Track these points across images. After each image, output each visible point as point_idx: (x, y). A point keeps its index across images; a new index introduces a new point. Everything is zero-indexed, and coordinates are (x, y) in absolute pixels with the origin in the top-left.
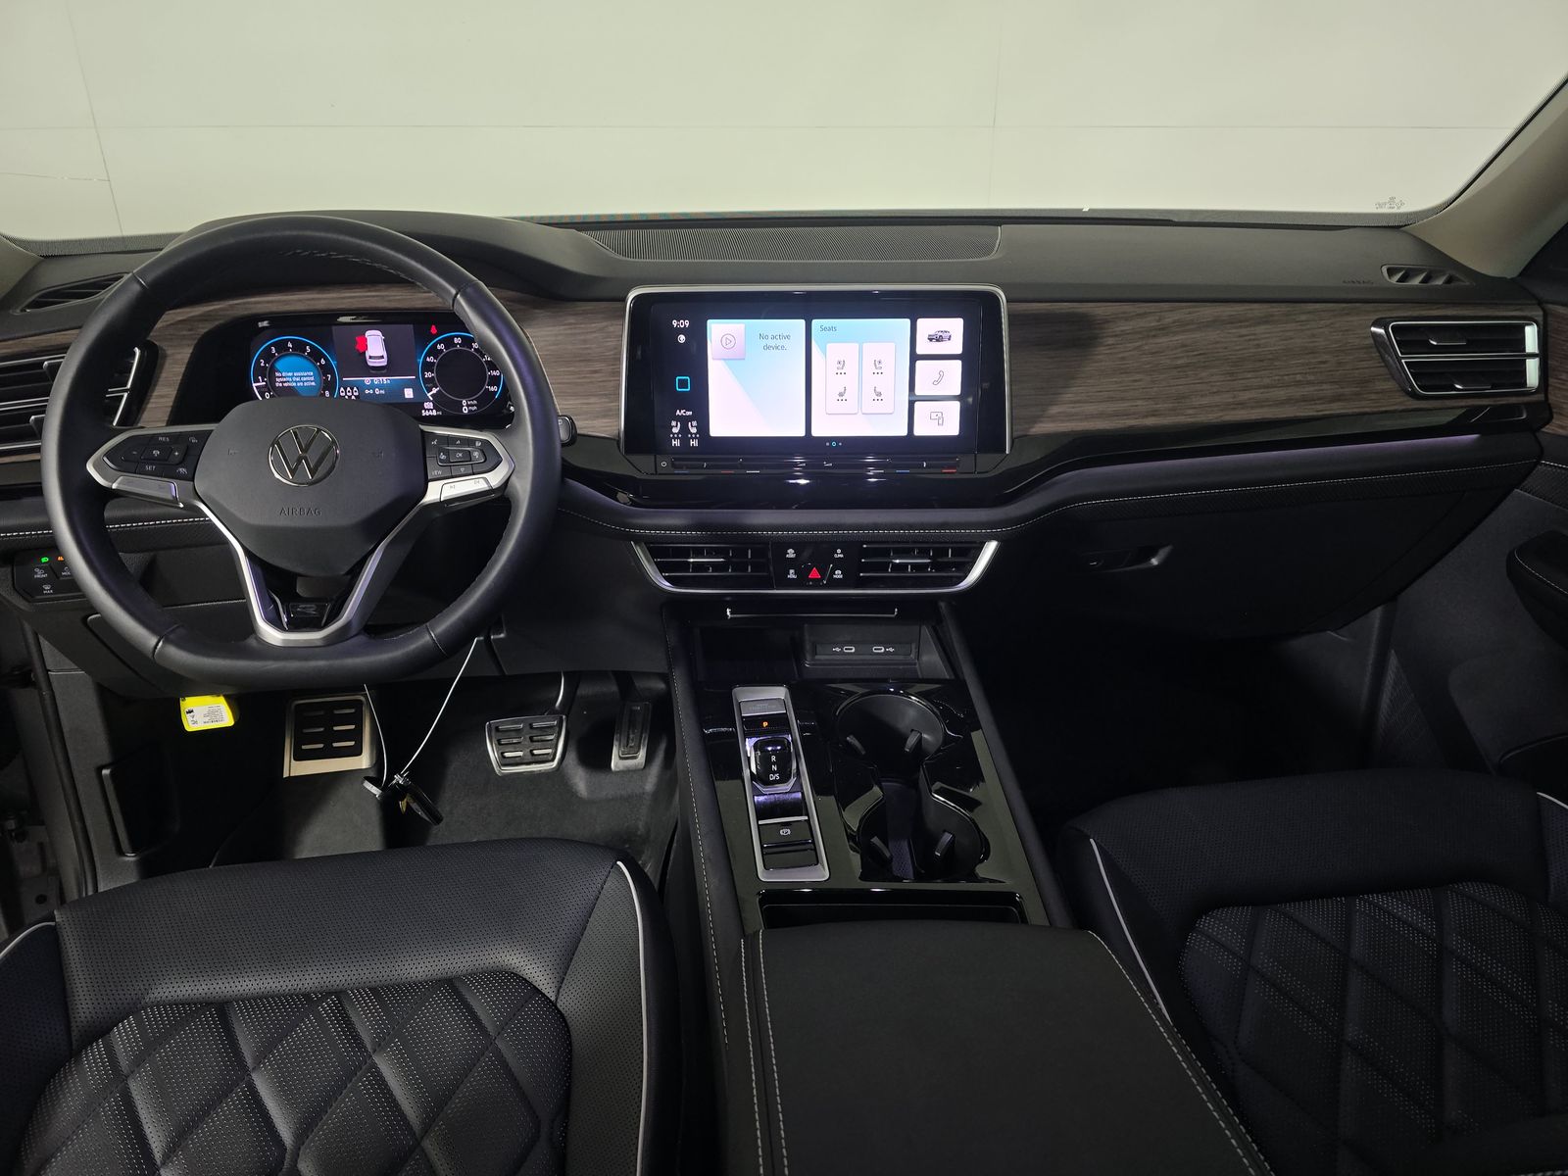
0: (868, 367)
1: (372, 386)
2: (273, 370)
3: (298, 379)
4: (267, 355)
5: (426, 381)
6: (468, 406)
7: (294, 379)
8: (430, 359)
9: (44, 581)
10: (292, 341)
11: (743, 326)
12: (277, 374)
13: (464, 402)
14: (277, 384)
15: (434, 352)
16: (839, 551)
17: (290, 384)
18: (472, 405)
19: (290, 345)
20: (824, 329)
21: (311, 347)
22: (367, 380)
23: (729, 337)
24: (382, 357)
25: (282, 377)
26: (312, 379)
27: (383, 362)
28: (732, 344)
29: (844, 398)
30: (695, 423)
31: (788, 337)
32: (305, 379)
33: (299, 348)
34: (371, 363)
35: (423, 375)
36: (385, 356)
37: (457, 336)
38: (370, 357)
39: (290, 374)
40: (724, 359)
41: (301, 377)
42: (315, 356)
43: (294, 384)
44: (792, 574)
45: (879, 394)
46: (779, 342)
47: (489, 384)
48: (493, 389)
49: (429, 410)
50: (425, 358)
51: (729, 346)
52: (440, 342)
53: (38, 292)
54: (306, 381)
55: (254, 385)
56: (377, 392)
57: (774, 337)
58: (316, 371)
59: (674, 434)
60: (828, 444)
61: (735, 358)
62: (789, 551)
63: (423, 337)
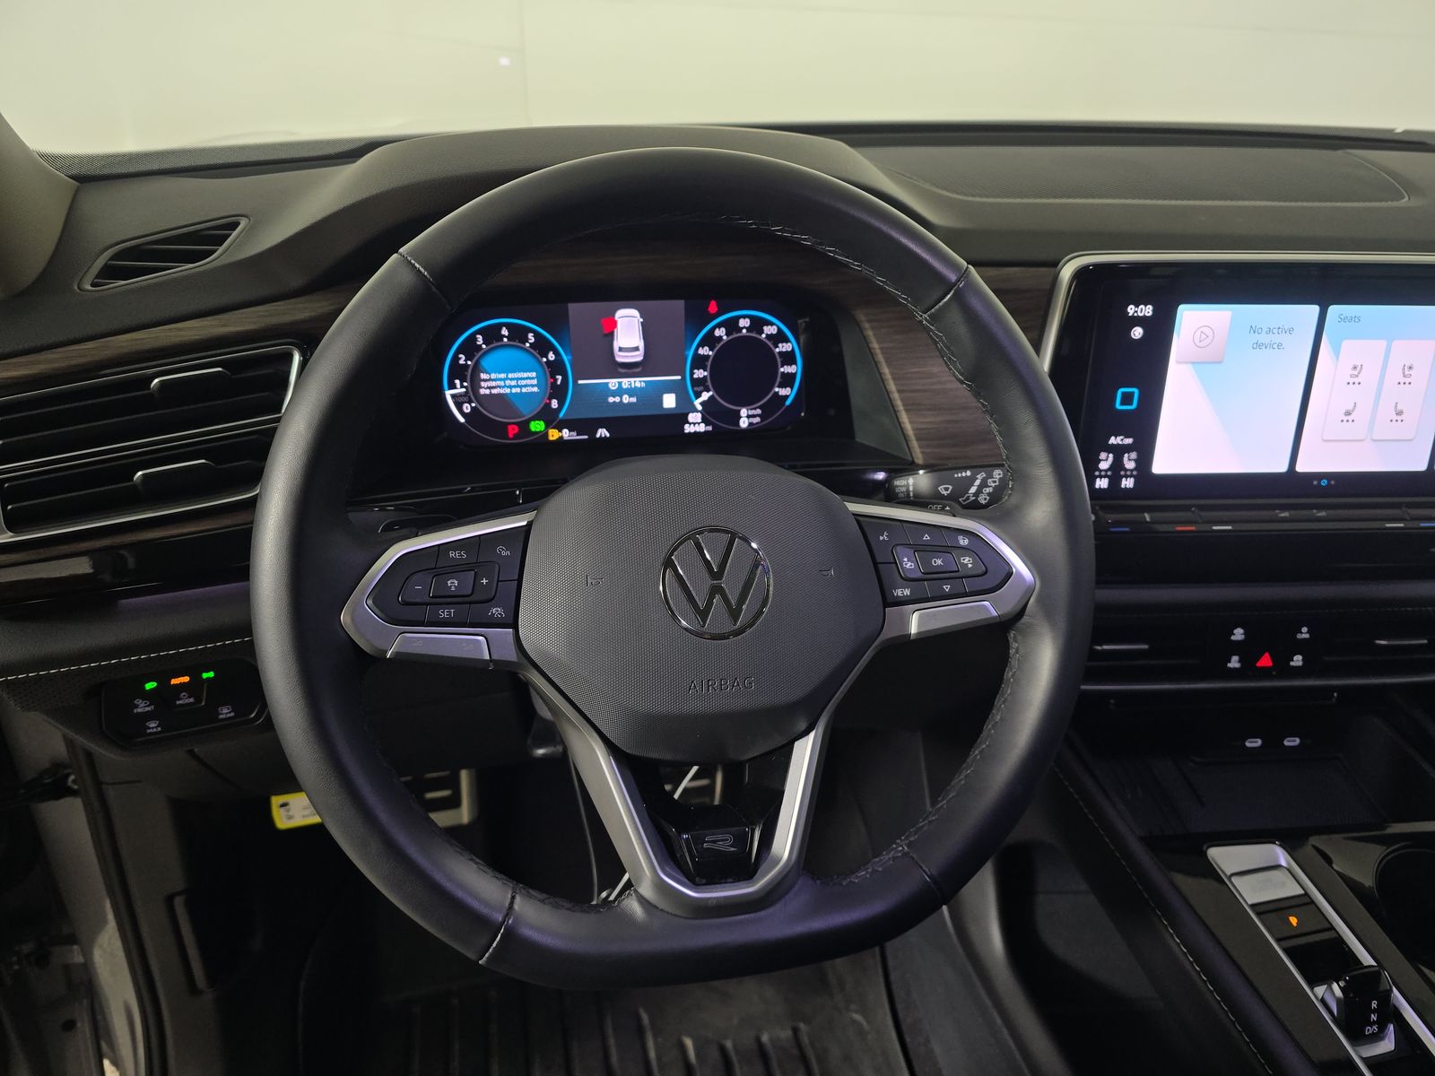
0: (1394, 374)
1: (620, 392)
2: (477, 369)
3: (514, 383)
4: (470, 348)
5: (696, 382)
6: (748, 417)
7: (508, 382)
8: (704, 351)
9: (148, 716)
10: (508, 326)
11: (1230, 313)
12: (483, 376)
13: (744, 412)
14: (482, 391)
15: (710, 340)
16: (1305, 629)
17: (502, 391)
18: (754, 416)
19: (505, 332)
20: (1343, 319)
21: (537, 335)
22: (613, 383)
23: (1207, 331)
24: (637, 349)
25: (490, 380)
26: (535, 382)
27: (637, 357)
28: (1208, 341)
29: (1350, 418)
30: (1134, 455)
31: (1291, 331)
32: (524, 382)
33: (518, 335)
34: (621, 358)
35: (692, 374)
36: (641, 345)
37: (744, 317)
38: (621, 349)
39: (503, 376)
40: (1193, 363)
41: (517, 379)
42: (542, 347)
43: (508, 391)
44: (1234, 663)
45: (1400, 413)
46: (1276, 339)
47: (781, 386)
48: (783, 392)
49: (694, 424)
50: (697, 349)
51: (1204, 344)
52: (719, 326)
53: (107, 249)
54: (526, 386)
55: (448, 393)
56: (626, 399)
57: (1270, 331)
58: (541, 371)
59: (1101, 471)
60: (1315, 483)
61: (1206, 362)
62: (1235, 631)
63: (697, 318)
